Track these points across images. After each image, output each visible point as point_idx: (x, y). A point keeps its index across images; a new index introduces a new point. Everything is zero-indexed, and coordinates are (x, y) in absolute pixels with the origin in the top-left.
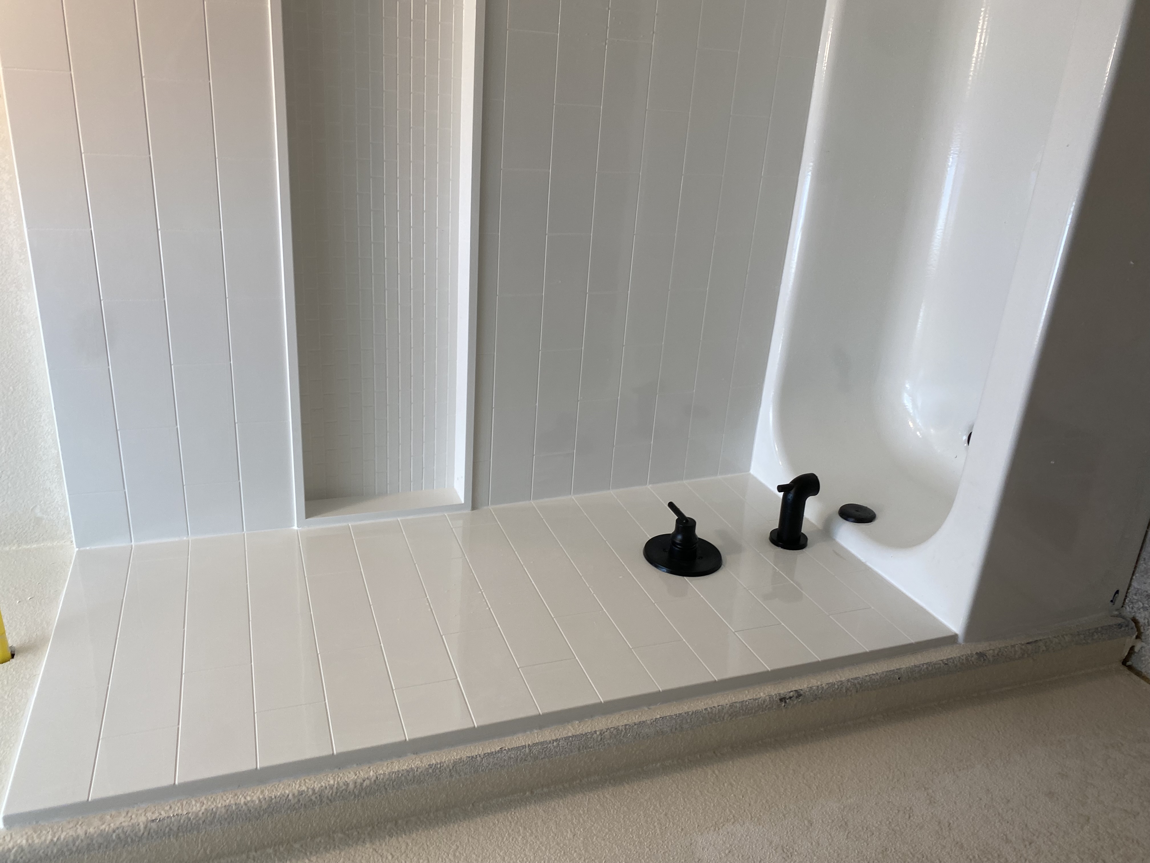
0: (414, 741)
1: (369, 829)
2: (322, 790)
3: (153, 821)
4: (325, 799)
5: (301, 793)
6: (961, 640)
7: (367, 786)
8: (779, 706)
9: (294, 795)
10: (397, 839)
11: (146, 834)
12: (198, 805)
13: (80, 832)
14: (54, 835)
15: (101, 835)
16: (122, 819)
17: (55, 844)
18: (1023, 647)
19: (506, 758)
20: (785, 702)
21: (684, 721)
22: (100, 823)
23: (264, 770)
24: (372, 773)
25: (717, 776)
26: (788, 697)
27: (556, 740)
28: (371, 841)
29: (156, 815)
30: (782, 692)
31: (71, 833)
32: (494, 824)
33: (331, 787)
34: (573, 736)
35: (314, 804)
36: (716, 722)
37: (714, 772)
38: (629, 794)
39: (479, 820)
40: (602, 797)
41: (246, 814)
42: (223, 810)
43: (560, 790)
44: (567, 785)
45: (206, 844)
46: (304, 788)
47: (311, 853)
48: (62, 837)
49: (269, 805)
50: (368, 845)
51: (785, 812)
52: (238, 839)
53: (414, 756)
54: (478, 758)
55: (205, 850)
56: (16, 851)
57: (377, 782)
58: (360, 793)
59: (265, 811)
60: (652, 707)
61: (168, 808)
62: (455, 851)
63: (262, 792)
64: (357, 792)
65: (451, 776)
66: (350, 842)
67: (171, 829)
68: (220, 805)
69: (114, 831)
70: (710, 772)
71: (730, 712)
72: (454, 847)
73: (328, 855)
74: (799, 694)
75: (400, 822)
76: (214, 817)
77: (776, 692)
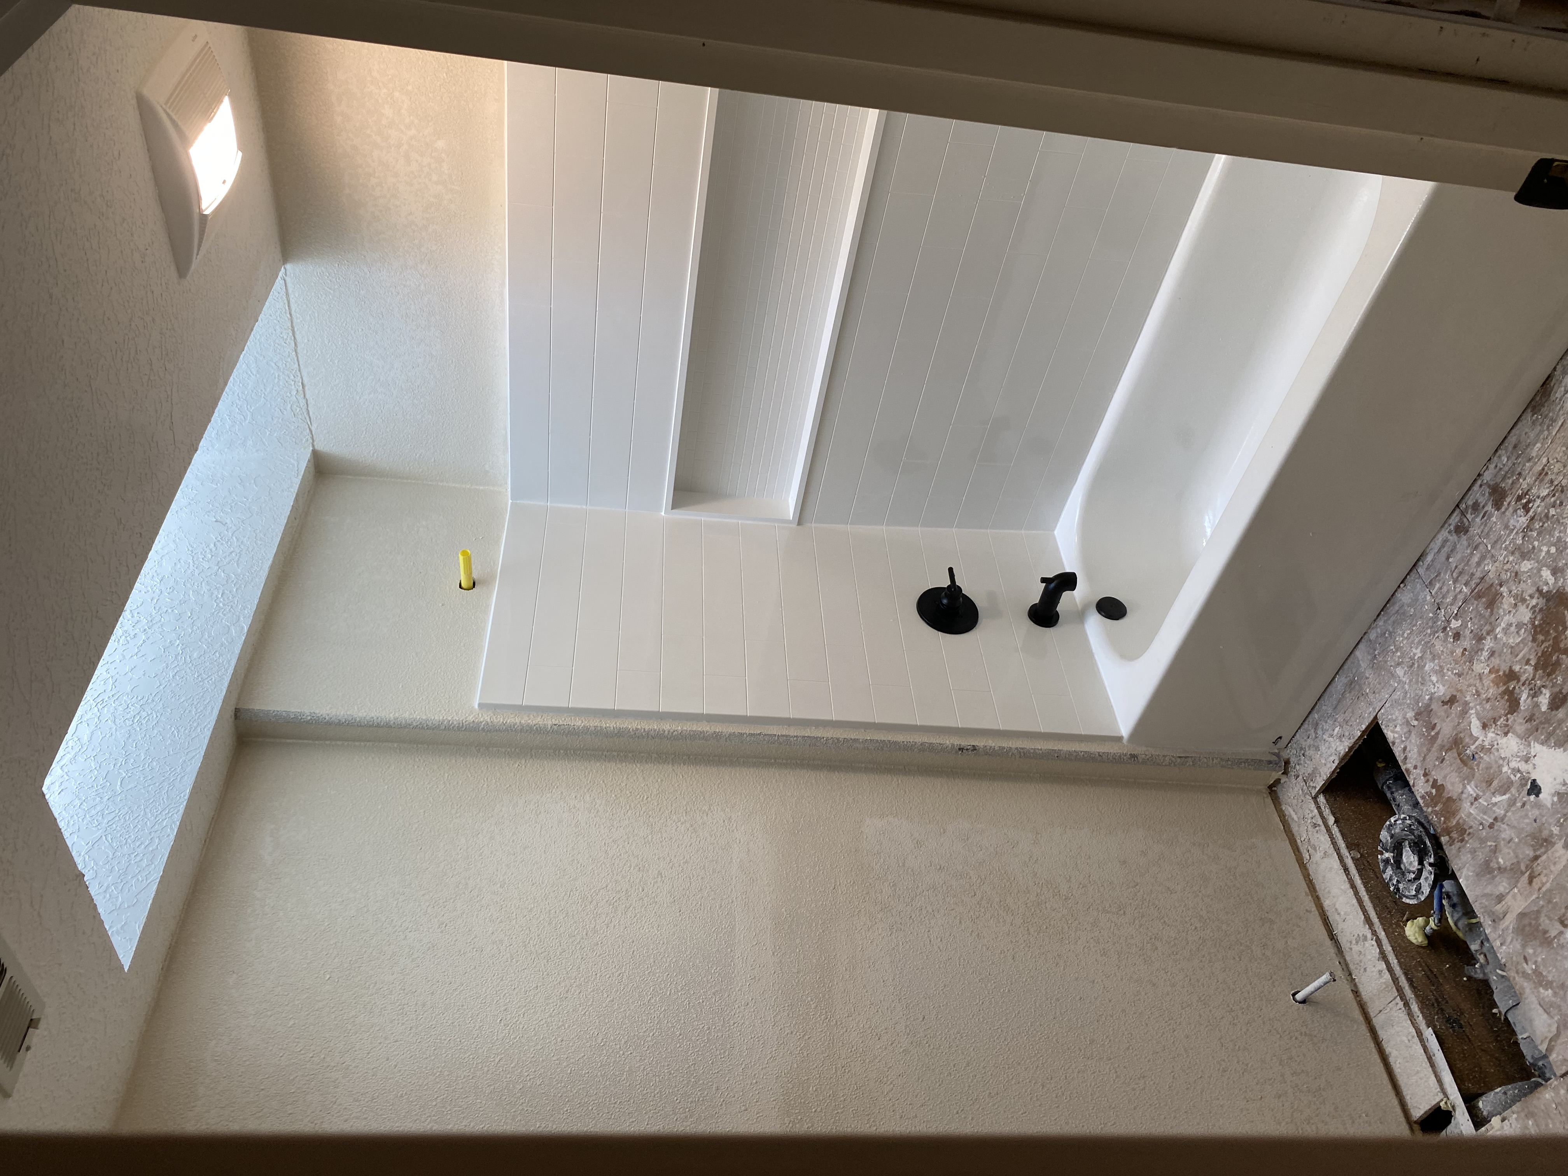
0: (708, 715)
1: (673, 756)
2: (649, 731)
3: (555, 725)
4: (650, 737)
5: (637, 729)
6: (1125, 741)
7: (675, 735)
8: (956, 752)
9: (633, 730)
10: (688, 767)
11: (551, 731)
12: (580, 722)
13: (517, 721)
14: (504, 719)
15: (528, 725)
16: (539, 719)
17: (504, 725)
18: (1173, 759)
19: (762, 739)
20: (963, 751)
21: (885, 746)
22: (528, 719)
23: (619, 711)
24: (679, 728)
25: (898, 784)
26: (965, 748)
27: (797, 736)
28: (673, 764)
29: (557, 722)
30: (963, 744)
31: (513, 720)
32: (747, 774)
33: (655, 730)
34: (808, 737)
35: (643, 737)
36: (908, 751)
37: (898, 780)
38: (836, 779)
39: (738, 768)
40: (818, 776)
41: (605, 734)
42: (593, 729)
43: (794, 764)
44: (798, 762)
45: (581, 743)
46: (639, 727)
47: (637, 762)
48: (508, 722)
49: (619, 732)
50: (670, 766)
51: (931, 819)
52: (599, 744)
53: (706, 723)
54: (745, 735)
55: (580, 745)
56: (485, 724)
57: (682, 734)
58: (670, 738)
59: (616, 734)
60: (868, 731)
61: (563, 719)
62: (719, 784)
63: (616, 723)
64: (669, 737)
65: (726, 741)
66: (661, 761)
67: (564, 732)
68: (591, 725)
69: (535, 725)
70: (895, 779)
71: (919, 748)
72: (719, 781)
73: (647, 765)
74: (974, 748)
75: (691, 757)
76: (588, 731)
77: (958, 743)
